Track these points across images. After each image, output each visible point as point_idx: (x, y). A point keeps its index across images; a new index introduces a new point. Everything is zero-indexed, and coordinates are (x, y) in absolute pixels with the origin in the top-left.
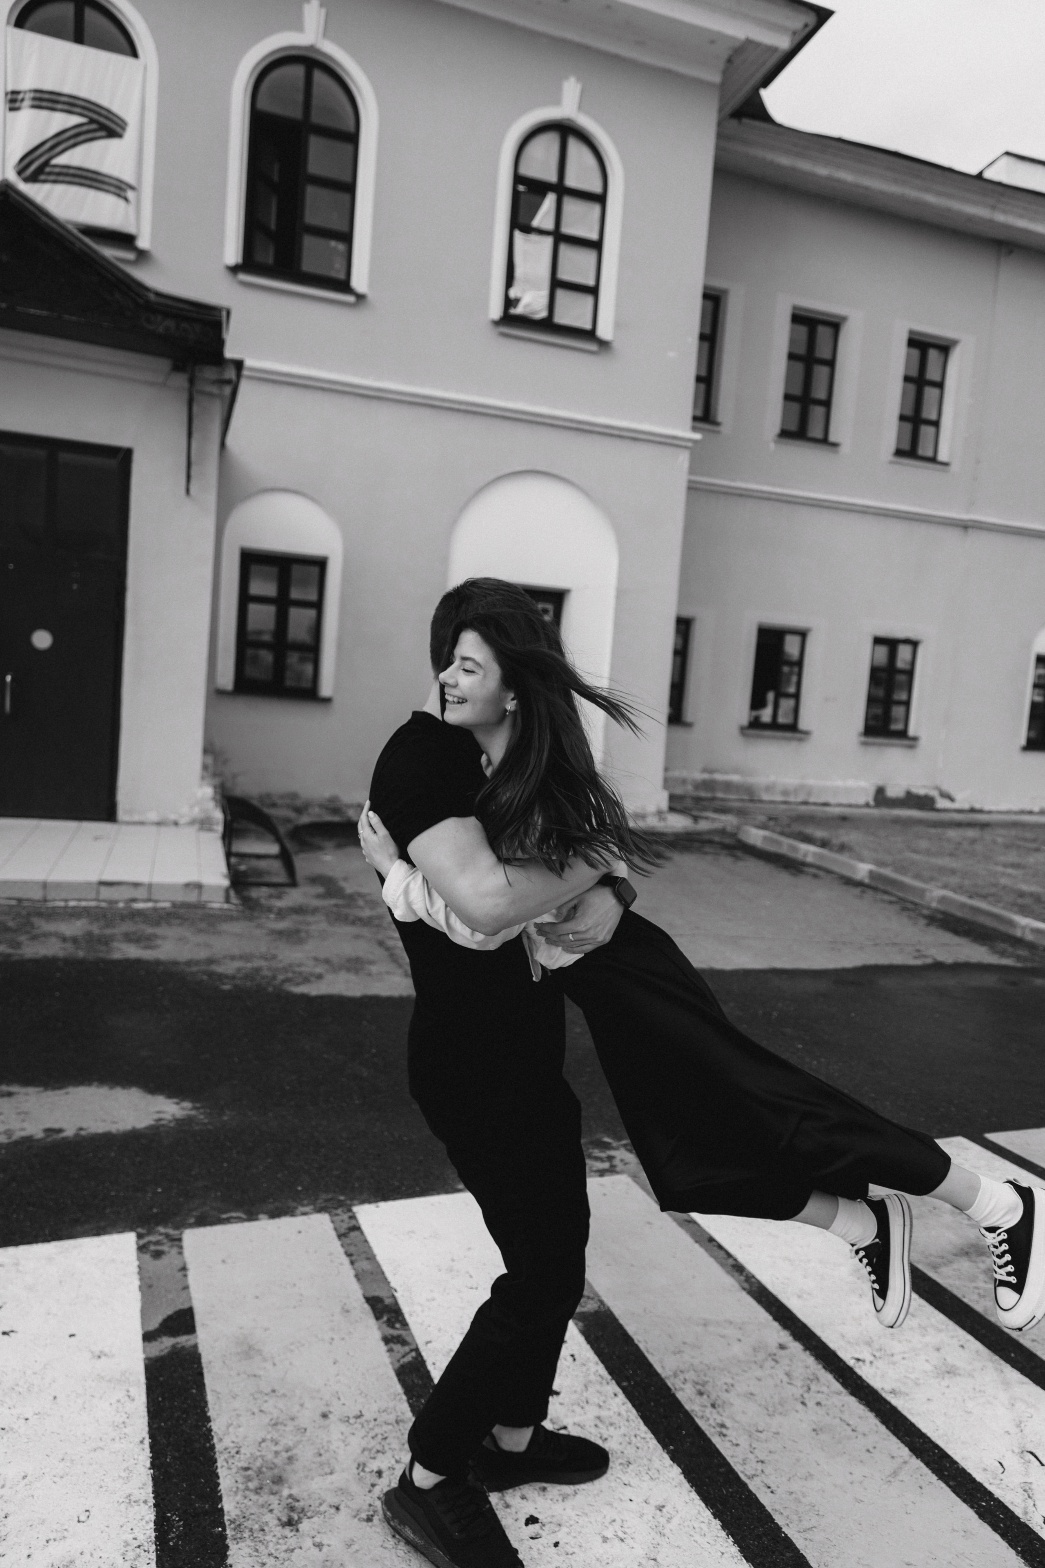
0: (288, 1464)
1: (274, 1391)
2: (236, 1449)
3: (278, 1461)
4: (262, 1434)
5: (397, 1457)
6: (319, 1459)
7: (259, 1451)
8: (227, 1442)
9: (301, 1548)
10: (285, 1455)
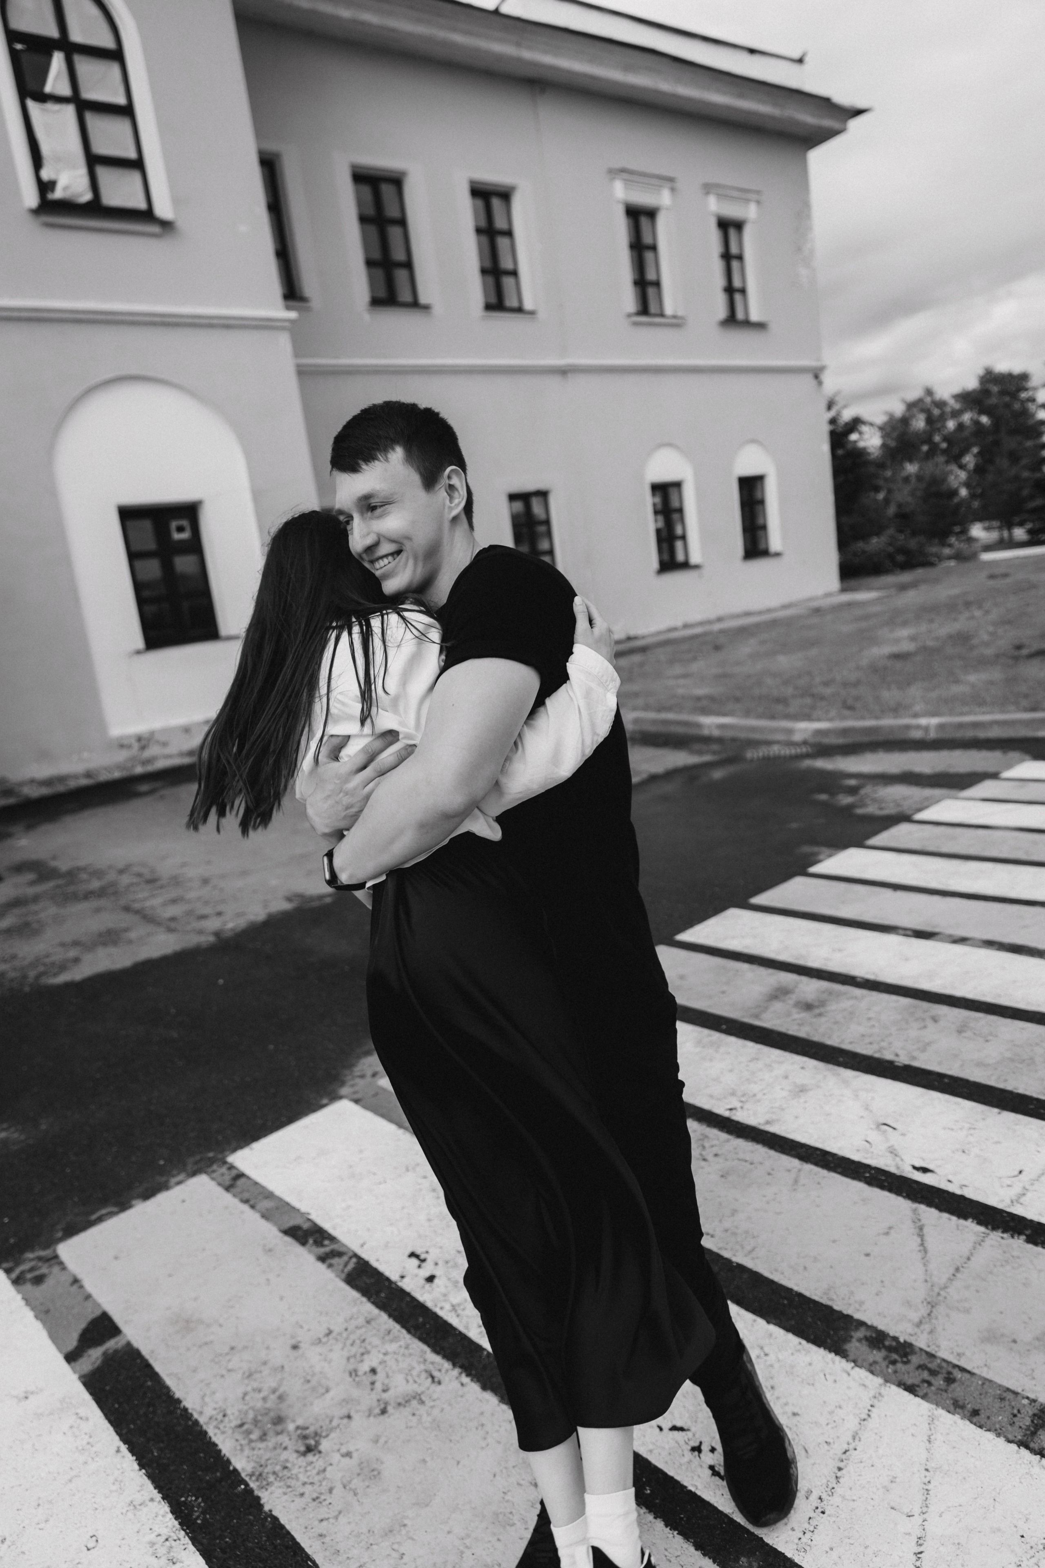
0: (281, 1403)
1: (232, 1348)
2: (221, 1414)
3: (269, 1405)
4: (240, 1391)
5: (383, 1351)
6: (307, 1386)
7: (245, 1405)
8: (209, 1411)
9: (331, 1464)
10: (273, 1397)
